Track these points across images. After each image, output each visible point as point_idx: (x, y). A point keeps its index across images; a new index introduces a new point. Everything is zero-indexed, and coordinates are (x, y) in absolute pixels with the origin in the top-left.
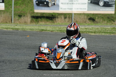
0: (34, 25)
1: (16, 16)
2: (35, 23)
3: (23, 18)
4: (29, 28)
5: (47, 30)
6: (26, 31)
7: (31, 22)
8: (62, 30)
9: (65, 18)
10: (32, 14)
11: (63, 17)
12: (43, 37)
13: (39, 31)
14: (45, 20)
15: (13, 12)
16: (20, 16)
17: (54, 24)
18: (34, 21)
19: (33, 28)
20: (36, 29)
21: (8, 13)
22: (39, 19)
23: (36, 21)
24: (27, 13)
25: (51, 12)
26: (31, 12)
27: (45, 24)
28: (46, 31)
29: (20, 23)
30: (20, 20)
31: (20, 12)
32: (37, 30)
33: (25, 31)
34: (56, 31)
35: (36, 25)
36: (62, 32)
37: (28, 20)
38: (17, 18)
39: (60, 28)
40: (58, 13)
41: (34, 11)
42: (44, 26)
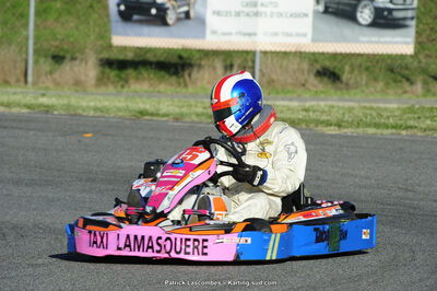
0: (108, 95)
1: (42, 60)
2: (116, 87)
3: (67, 68)
4: (92, 104)
5: (158, 115)
6: (81, 116)
7: (101, 80)
9: (228, 67)
10: (102, 51)
11: (219, 65)
12: (145, 138)
13: (127, 115)
14: (152, 75)
15: (31, 42)
16: (58, 59)
17: (184, 90)
18: (108, 78)
19: (107, 103)
20: (119, 110)
21: (13, 47)
23: (117, 79)
24: (85, 48)
25: (175, 47)
26: (100, 43)
27: (151, 89)
28: (155, 118)
29: (57, 84)
30: (56, 75)
31: (57, 43)
32: (120, 114)
33: (75, 115)
34: (194, 118)
35: (118, 94)
37: (87, 76)
38: (46, 65)
40: (199, 51)
41: (110, 39)
42: (148, 97)
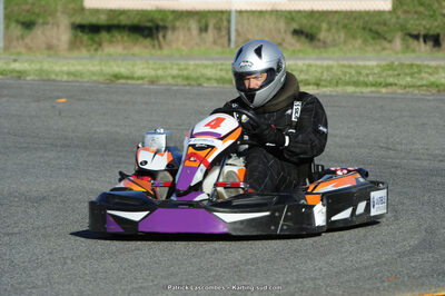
0: (82, 58)
1: (13, 25)
2: (89, 51)
3: (39, 32)
4: (65, 68)
5: (133, 78)
6: (54, 80)
7: (73, 45)
8: (194, 75)
9: (204, 29)
10: (73, 15)
11: (194, 25)
12: (119, 102)
13: (101, 79)
14: (126, 38)
16: (28, 25)
17: (159, 52)
18: (81, 42)
19: (79, 68)
20: (93, 74)
22: (104, 35)
23: (90, 42)
24: (56, 11)
25: (149, 8)
26: (72, 6)
27: (125, 52)
28: (130, 81)
29: (29, 49)
30: (28, 40)
31: (28, 7)
32: (95, 78)
33: (49, 80)
34: (170, 81)
35: (92, 57)
36: (192, 83)
37: (59, 40)
38: (17, 30)
39: (183, 67)
40: (173, 12)
41: (82, 2)
42: (123, 60)
